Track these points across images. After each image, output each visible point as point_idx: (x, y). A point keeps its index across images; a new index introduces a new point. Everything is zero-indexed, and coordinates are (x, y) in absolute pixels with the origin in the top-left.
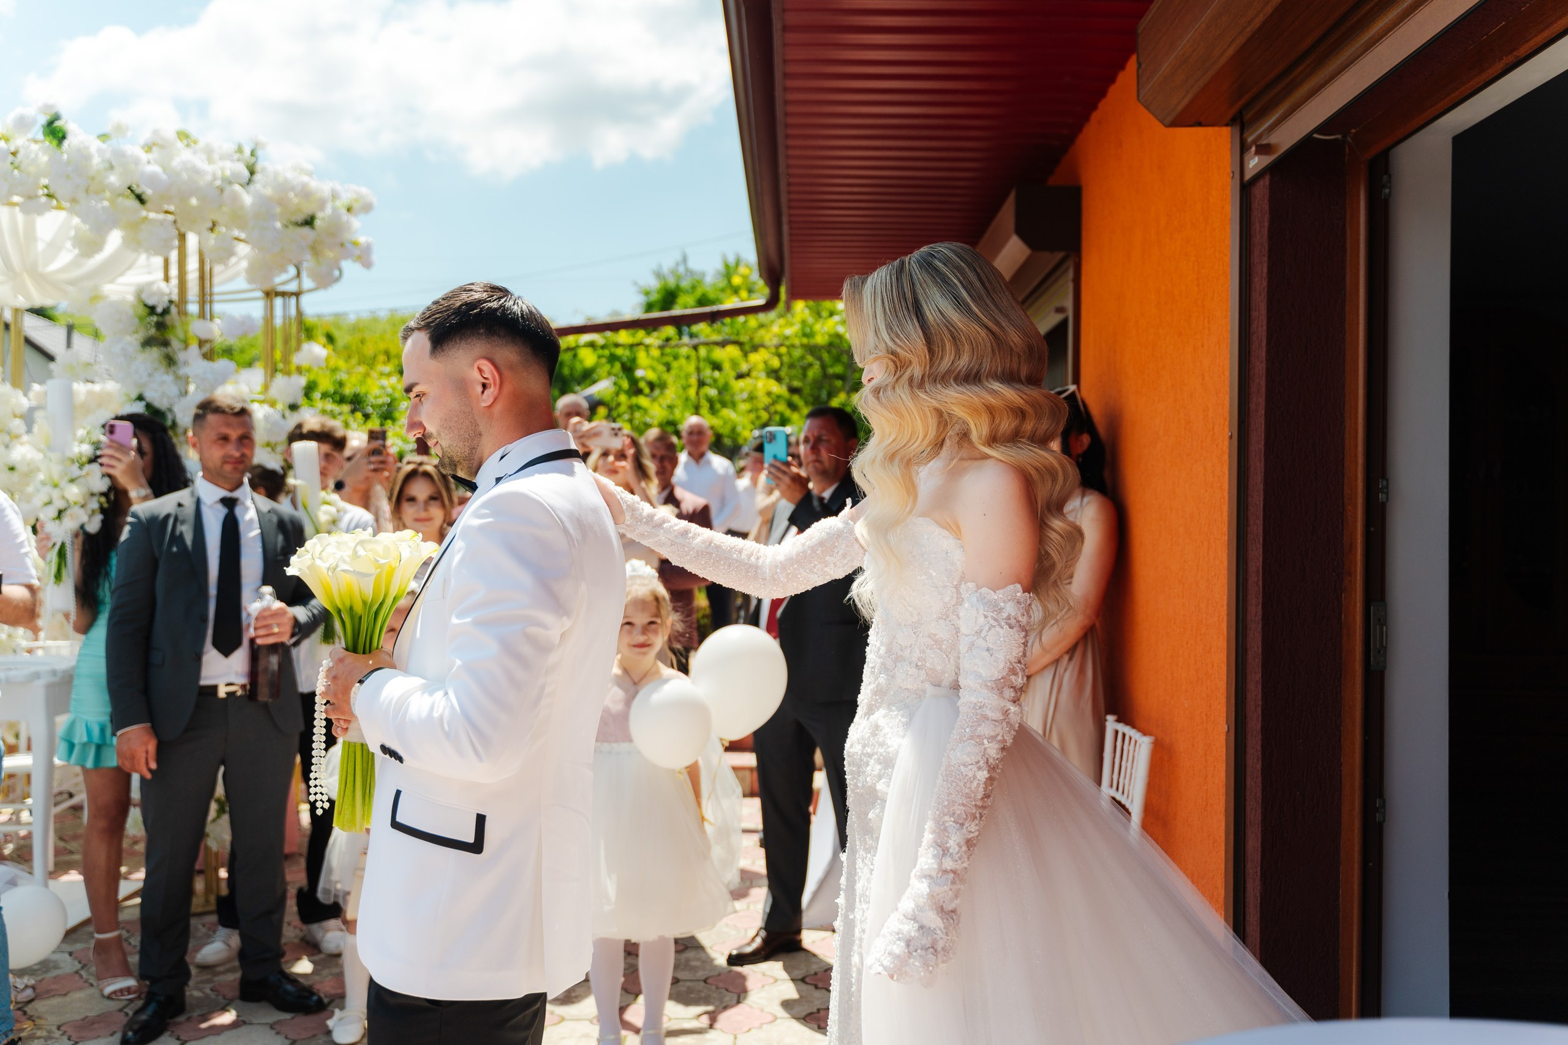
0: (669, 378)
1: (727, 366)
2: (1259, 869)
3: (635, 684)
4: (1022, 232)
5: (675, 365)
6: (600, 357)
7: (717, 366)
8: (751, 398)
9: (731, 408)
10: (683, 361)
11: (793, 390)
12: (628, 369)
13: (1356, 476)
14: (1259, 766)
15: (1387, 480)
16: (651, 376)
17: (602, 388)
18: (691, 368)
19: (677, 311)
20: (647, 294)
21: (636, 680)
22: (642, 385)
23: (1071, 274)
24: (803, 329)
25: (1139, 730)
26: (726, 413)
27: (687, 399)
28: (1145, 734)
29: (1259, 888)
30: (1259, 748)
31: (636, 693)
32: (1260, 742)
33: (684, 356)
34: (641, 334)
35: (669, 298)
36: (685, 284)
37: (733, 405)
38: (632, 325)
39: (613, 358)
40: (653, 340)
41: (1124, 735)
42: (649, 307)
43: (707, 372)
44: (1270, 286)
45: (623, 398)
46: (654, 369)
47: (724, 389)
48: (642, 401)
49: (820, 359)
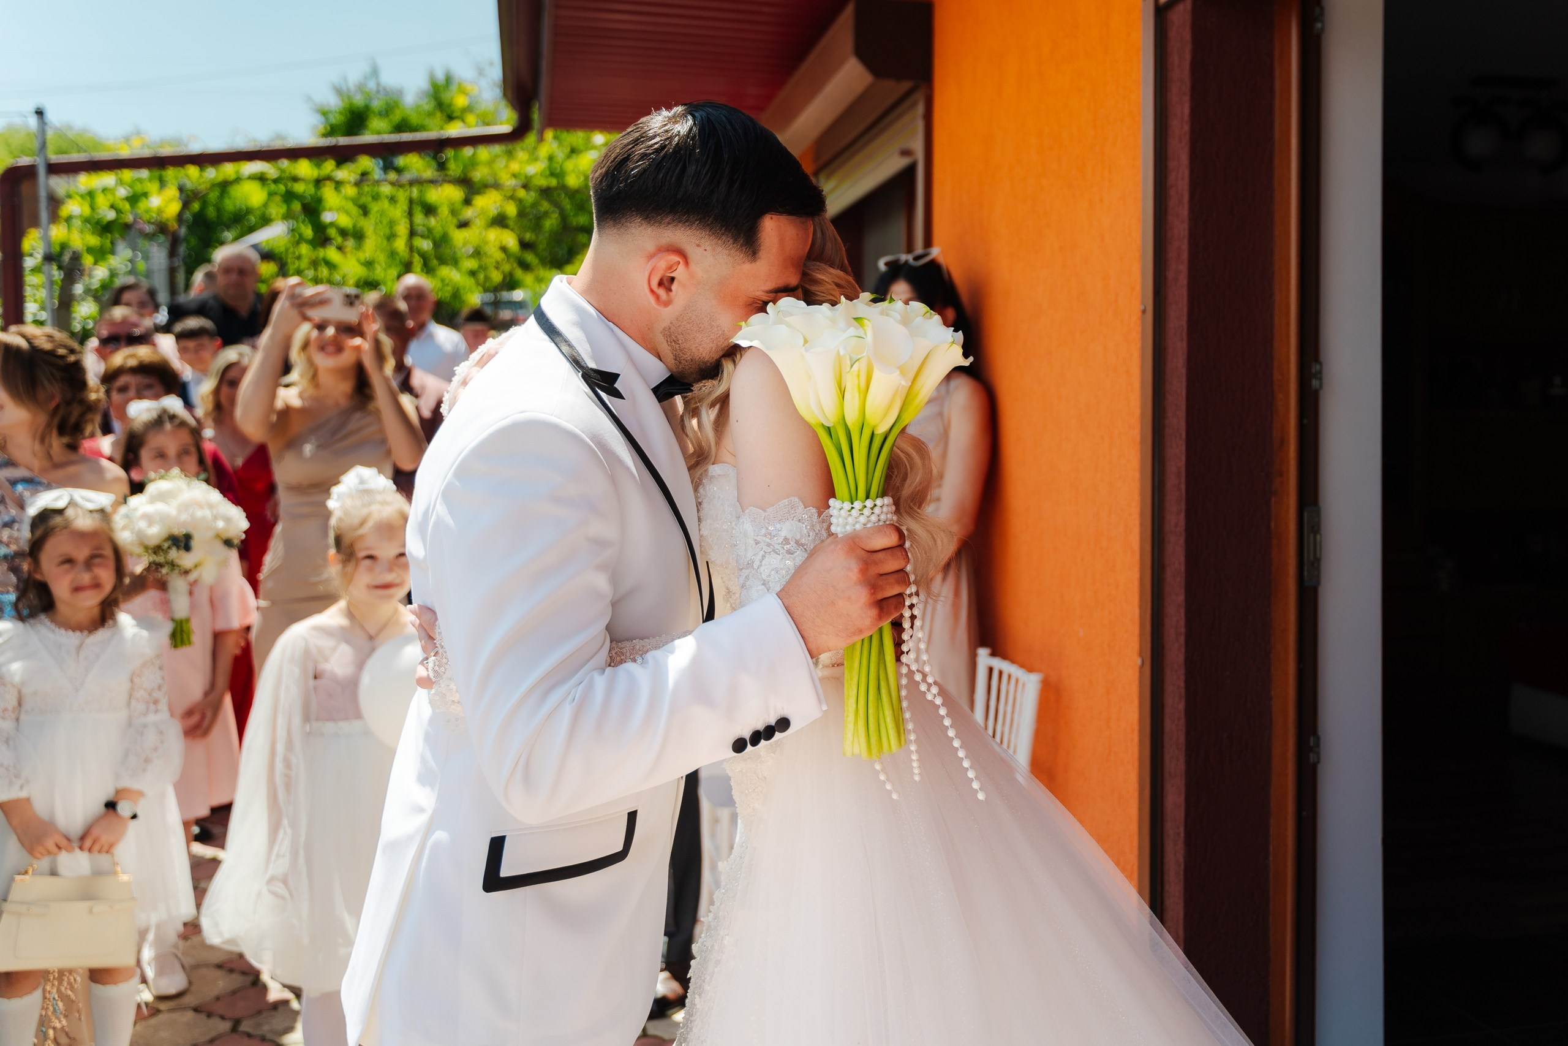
0: (368, 226)
1: (444, 211)
2: (1182, 830)
3: (371, 638)
4: (863, 53)
5: (375, 208)
6: (271, 194)
7: (430, 210)
8: (477, 253)
9: (452, 265)
10: (386, 204)
11: (525, 245)
12: (312, 210)
13: (1288, 358)
14: (1181, 706)
15: (1321, 364)
16: (344, 221)
17: (274, 234)
18: (398, 212)
19: (367, 138)
20: (325, 114)
21: (372, 632)
22: (332, 232)
23: (920, 109)
24: (550, 167)
25: (1022, 665)
26: (446, 272)
27: (393, 254)
28: (1030, 669)
29: (1182, 852)
30: (1182, 685)
31: (373, 650)
32: (1183, 678)
33: (387, 197)
34: (329, 166)
35: (356, 120)
36: (377, 104)
37: (455, 262)
38: (313, 154)
39: (289, 196)
40: (346, 174)
41: (1001, 673)
42: (332, 131)
43: (419, 218)
44: (1193, 131)
45: (305, 249)
46: (348, 213)
47: (441, 242)
48: (332, 253)
49: (557, 204)
